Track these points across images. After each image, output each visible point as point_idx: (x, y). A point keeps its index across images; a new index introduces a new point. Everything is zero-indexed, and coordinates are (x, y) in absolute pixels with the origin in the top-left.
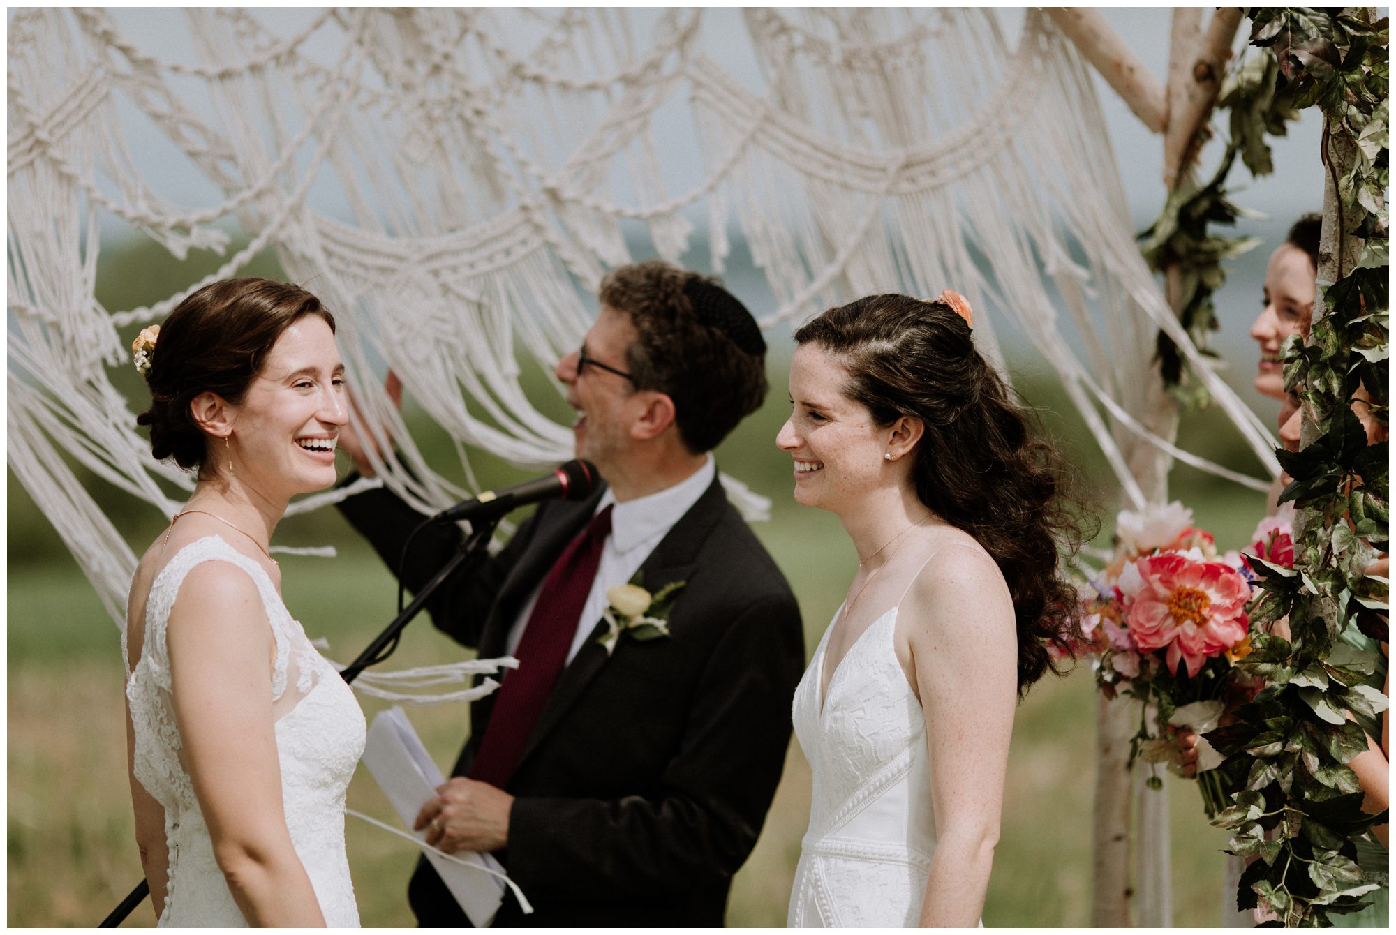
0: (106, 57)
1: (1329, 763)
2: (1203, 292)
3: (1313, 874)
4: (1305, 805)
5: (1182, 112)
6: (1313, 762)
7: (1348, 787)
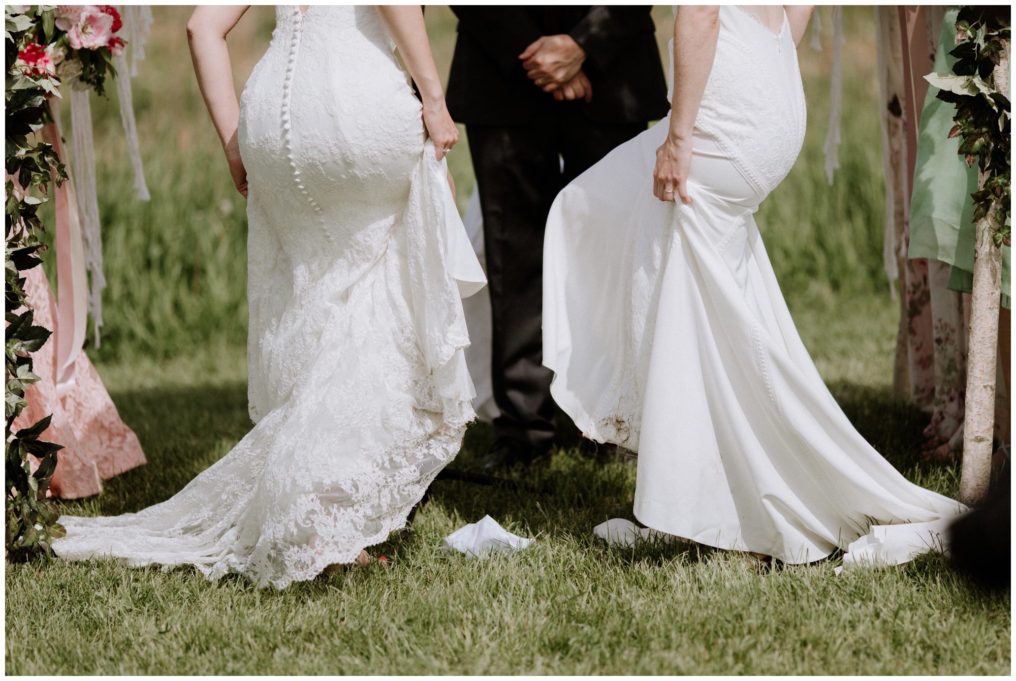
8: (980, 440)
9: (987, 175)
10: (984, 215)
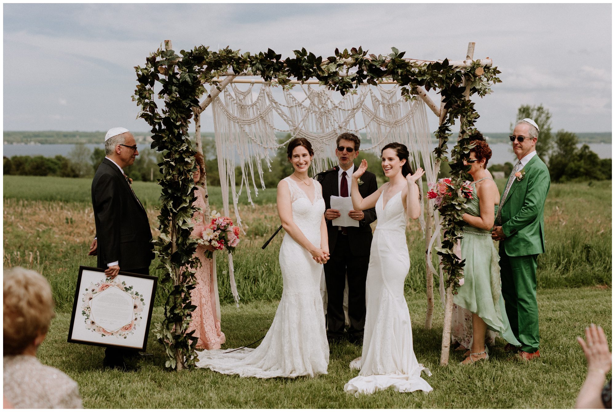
0: (272, 104)
1: (458, 215)
2: (445, 142)
3: (455, 233)
4: (454, 222)
5: (442, 113)
6: (456, 216)
7: (461, 219)
8: (446, 347)
9: (450, 276)
10: (449, 286)
